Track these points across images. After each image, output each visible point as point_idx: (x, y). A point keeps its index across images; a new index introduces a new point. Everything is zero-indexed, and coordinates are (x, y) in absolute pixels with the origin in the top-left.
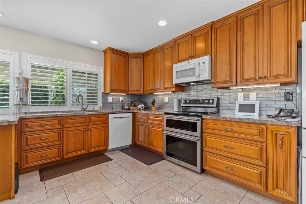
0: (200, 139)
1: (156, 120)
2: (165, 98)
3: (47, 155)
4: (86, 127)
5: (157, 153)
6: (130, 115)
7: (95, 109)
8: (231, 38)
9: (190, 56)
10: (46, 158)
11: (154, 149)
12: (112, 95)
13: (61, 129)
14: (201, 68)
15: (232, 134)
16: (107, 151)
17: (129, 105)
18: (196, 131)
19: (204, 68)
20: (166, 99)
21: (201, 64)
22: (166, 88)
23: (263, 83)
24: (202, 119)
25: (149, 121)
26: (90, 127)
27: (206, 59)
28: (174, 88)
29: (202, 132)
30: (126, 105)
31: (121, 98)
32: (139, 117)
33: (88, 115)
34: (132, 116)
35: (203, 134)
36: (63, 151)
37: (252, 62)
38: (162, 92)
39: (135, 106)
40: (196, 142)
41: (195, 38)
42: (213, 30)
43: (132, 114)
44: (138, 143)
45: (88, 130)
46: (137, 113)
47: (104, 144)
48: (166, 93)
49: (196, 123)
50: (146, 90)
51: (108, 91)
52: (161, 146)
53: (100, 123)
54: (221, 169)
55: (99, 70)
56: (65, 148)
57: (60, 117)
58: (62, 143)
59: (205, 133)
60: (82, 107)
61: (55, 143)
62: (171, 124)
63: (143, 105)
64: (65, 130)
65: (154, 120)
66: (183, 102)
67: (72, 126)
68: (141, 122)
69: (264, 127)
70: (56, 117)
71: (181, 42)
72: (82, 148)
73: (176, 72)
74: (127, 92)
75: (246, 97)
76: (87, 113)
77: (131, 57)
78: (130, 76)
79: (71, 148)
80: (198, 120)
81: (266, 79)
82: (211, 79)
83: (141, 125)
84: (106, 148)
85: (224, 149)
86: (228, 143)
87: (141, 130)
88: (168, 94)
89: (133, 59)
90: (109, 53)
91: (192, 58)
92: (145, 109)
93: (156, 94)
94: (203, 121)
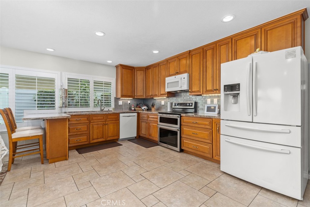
0: (179, 129)
1: (154, 118)
2: (162, 101)
3: (80, 140)
4: (105, 122)
5: (154, 142)
6: (136, 114)
7: (110, 110)
8: (200, 63)
9: (177, 72)
10: (80, 142)
11: (152, 139)
12: (121, 99)
13: (89, 123)
14: (183, 82)
15: (196, 125)
16: (119, 140)
17: (135, 107)
18: (177, 125)
19: (184, 82)
20: (163, 103)
21: (183, 78)
22: (161, 94)
23: (216, 93)
24: (181, 116)
25: (149, 119)
26: (107, 122)
27: (186, 75)
28: (166, 95)
29: (181, 125)
30: (133, 107)
31: (129, 102)
32: (142, 116)
33: (106, 114)
34: (137, 115)
35: (182, 126)
36: (90, 138)
37: (211, 79)
38: (159, 97)
39: (140, 107)
40: (177, 132)
41: (180, 60)
42: (190, 56)
43: (137, 113)
44: (141, 135)
45: (106, 124)
46: (140, 113)
47: (116, 135)
48: (162, 98)
49: (177, 119)
50: (148, 96)
51: (119, 96)
52: (156, 136)
53: (114, 120)
54: (191, 148)
55: (113, 80)
56: (91, 136)
57: (88, 115)
58: (89, 132)
59: (183, 125)
60: (101, 108)
61: (85, 132)
62: (163, 120)
63: (146, 107)
64: (91, 124)
65: (152, 118)
66: (173, 104)
67: (95, 121)
68: (143, 119)
69: (211, 120)
70: (86, 115)
71: (171, 61)
72: (102, 137)
73: (168, 83)
74: (133, 97)
75: (212, 102)
76: (105, 113)
77: (136, 70)
78: (135, 85)
79: (95, 137)
80: (178, 117)
81: (218, 91)
82: (189, 89)
83: (143, 122)
84: (117, 138)
85: (192, 135)
86: (195, 131)
87: (143, 125)
88: (164, 99)
89: (138, 72)
90: (120, 68)
91: (178, 74)
92: (148, 110)
93: (155, 98)
94: (182, 117)
